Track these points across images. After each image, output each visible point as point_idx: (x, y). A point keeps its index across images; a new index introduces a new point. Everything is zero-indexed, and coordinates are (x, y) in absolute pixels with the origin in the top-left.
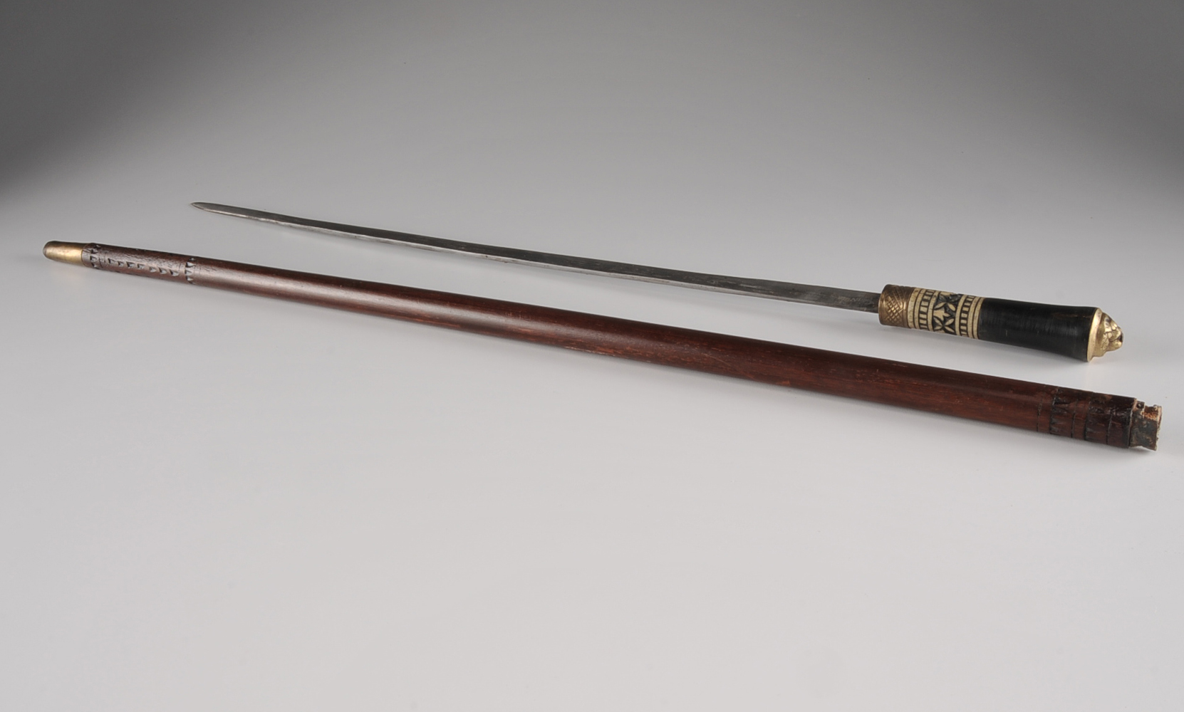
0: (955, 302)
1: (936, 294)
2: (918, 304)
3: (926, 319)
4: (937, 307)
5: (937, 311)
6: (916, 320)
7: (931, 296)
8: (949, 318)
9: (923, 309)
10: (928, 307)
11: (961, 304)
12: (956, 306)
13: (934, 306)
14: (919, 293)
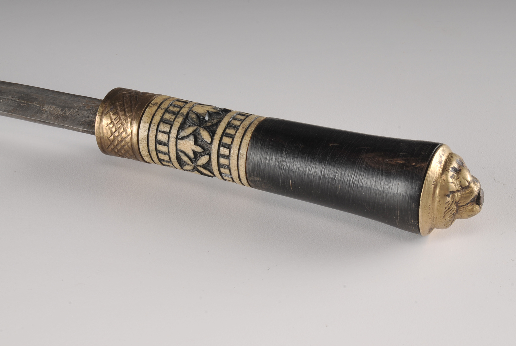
0: (212, 126)
1: (185, 110)
2: (153, 128)
3: (168, 154)
4: (183, 134)
5: (183, 141)
6: (154, 154)
7: (176, 114)
8: (201, 154)
9: (162, 137)
10: (168, 133)
11: (220, 131)
12: (212, 134)
13: (178, 133)
14: (159, 107)
